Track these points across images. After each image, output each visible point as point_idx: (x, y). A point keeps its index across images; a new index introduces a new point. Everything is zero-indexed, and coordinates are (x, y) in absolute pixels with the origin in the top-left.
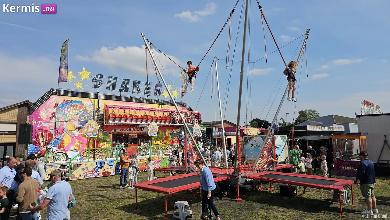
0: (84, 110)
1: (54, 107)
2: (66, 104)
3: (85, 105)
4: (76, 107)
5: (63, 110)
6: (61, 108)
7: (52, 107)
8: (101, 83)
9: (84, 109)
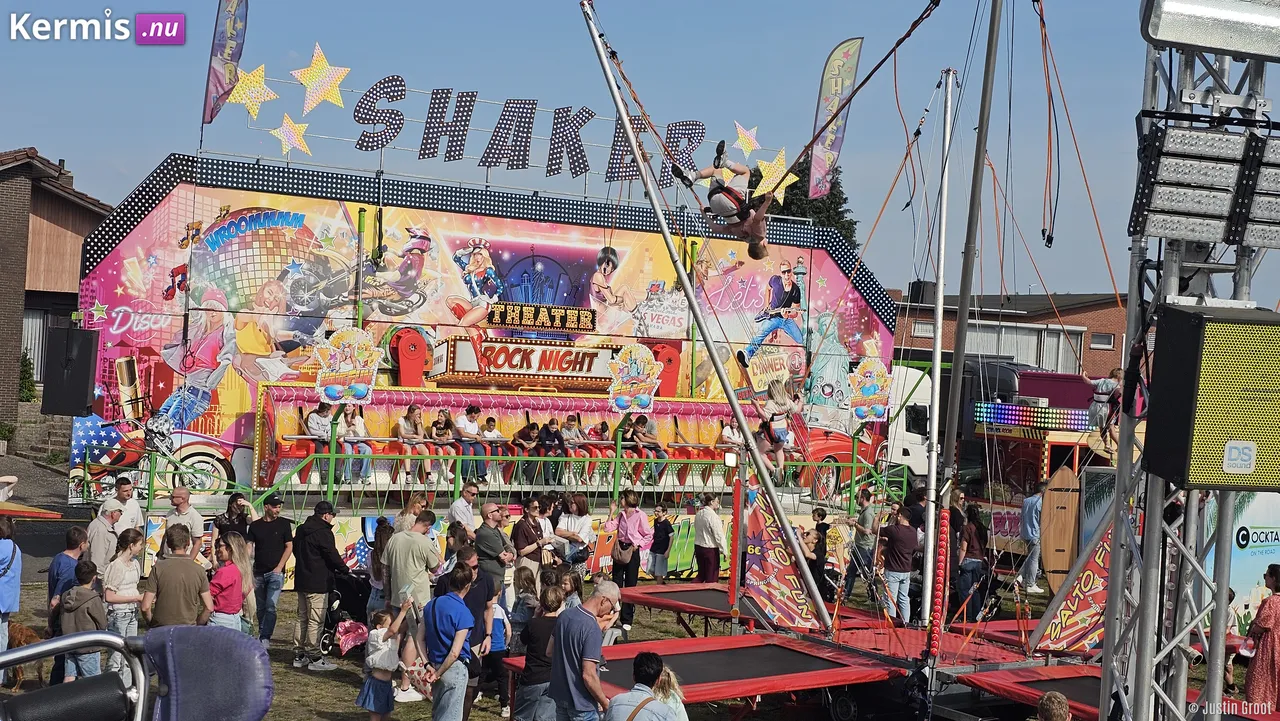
0: (312, 258)
1: (183, 244)
2: (233, 229)
3: (317, 233)
4: (277, 244)
5: (222, 257)
6: (214, 244)
7: (174, 242)
8: (395, 121)
9: (311, 253)
